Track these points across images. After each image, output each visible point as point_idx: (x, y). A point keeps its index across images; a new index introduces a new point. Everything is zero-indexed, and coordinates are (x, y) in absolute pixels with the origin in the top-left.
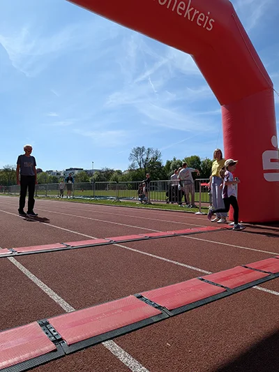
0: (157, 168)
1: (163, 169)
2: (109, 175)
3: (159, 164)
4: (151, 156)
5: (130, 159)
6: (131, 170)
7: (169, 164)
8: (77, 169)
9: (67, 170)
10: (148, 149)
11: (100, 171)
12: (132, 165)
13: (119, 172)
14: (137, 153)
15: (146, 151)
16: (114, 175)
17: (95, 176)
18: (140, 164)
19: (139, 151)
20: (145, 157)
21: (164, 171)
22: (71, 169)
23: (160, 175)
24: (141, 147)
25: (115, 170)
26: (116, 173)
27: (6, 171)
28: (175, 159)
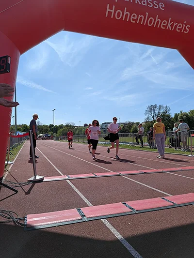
0: (167, 119)
1: (172, 120)
2: (130, 126)
3: (169, 116)
4: (162, 111)
5: (146, 114)
6: (147, 122)
7: (176, 116)
9: (103, 124)
10: (160, 106)
11: (124, 124)
12: (147, 119)
13: (138, 124)
14: (151, 109)
15: (158, 107)
16: (134, 126)
18: (153, 117)
19: (152, 108)
20: (157, 112)
21: (173, 122)
22: (105, 123)
23: (170, 124)
24: (154, 105)
25: (135, 122)
26: (136, 125)
27: (67, 126)
28: (181, 112)
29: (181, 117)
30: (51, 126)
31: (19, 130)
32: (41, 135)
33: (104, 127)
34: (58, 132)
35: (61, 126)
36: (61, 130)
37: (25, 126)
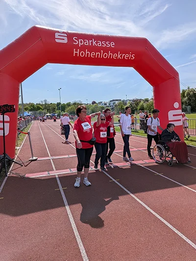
2: (137, 103)
7: (184, 92)
8: (117, 100)
9: (111, 101)
11: (134, 101)
13: (147, 100)
16: (141, 103)
17: (128, 105)
22: (113, 100)
25: (143, 99)
26: (143, 102)
27: (75, 104)
28: (189, 88)
29: (188, 94)
30: (59, 104)
31: (26, 109)
32: (48, 114)
33: (112, 104)
34: (66, 110)
35: (69, 105)
36: (68, 109)
37: (32, 105)
